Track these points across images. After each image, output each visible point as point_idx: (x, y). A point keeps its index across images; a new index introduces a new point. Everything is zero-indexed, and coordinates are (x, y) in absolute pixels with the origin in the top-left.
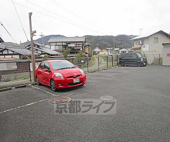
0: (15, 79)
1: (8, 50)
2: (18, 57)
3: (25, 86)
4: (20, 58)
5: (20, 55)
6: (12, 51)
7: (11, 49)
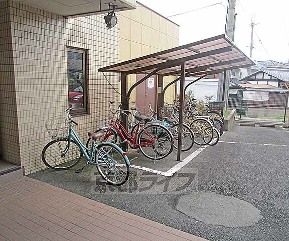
0: (265, 116)
1: (264, 73)
2: (276, 84)
3: (273, 127)
4: (279, 87)
5: (279, 81)
6: (269, 75)
7: (268, 72)
